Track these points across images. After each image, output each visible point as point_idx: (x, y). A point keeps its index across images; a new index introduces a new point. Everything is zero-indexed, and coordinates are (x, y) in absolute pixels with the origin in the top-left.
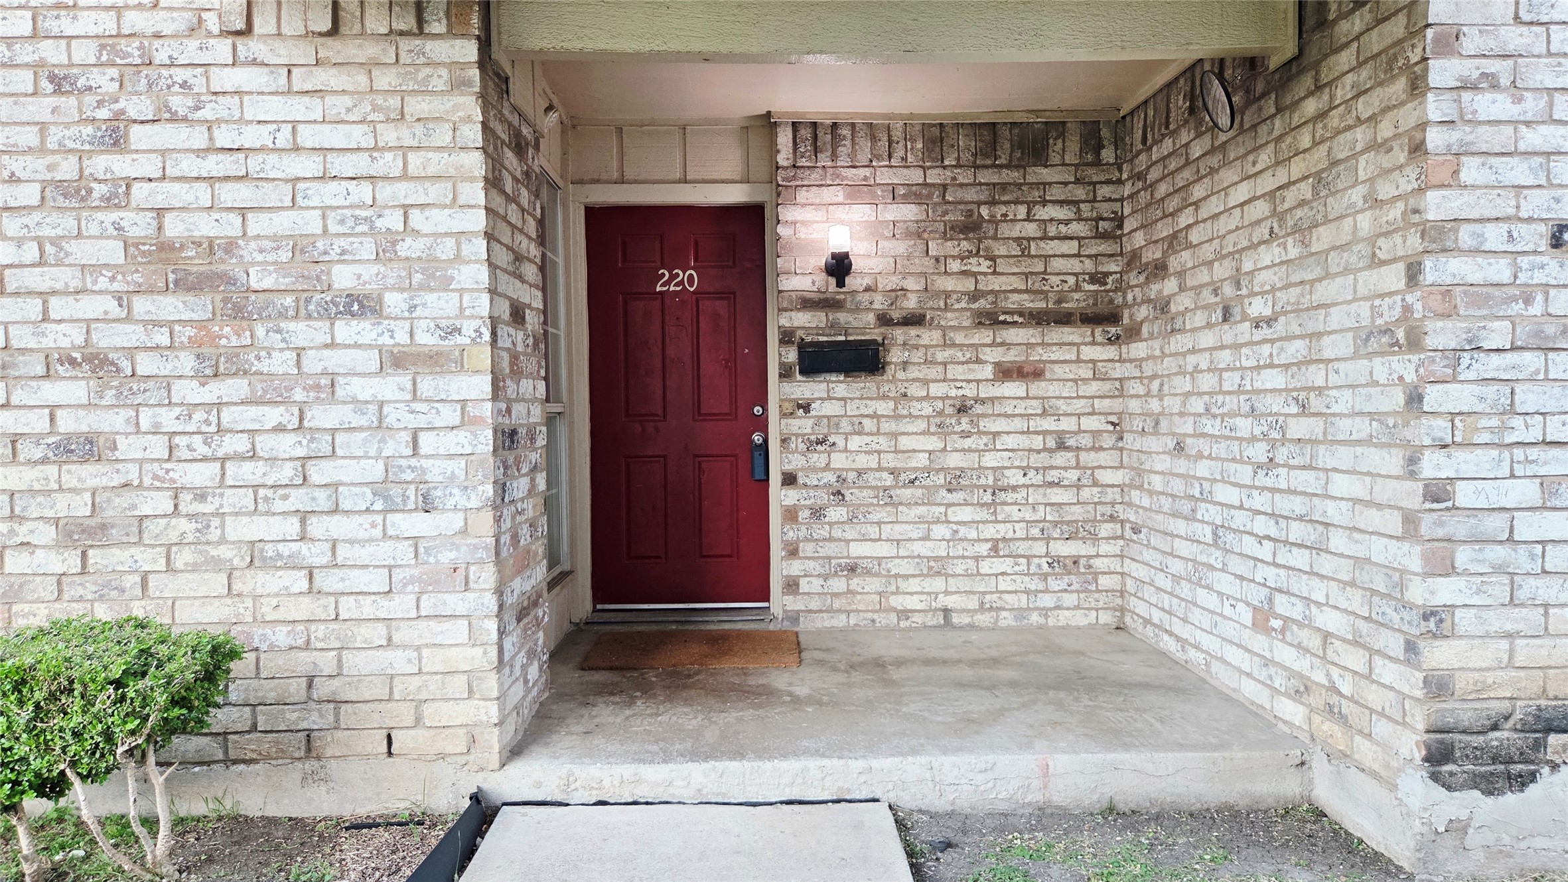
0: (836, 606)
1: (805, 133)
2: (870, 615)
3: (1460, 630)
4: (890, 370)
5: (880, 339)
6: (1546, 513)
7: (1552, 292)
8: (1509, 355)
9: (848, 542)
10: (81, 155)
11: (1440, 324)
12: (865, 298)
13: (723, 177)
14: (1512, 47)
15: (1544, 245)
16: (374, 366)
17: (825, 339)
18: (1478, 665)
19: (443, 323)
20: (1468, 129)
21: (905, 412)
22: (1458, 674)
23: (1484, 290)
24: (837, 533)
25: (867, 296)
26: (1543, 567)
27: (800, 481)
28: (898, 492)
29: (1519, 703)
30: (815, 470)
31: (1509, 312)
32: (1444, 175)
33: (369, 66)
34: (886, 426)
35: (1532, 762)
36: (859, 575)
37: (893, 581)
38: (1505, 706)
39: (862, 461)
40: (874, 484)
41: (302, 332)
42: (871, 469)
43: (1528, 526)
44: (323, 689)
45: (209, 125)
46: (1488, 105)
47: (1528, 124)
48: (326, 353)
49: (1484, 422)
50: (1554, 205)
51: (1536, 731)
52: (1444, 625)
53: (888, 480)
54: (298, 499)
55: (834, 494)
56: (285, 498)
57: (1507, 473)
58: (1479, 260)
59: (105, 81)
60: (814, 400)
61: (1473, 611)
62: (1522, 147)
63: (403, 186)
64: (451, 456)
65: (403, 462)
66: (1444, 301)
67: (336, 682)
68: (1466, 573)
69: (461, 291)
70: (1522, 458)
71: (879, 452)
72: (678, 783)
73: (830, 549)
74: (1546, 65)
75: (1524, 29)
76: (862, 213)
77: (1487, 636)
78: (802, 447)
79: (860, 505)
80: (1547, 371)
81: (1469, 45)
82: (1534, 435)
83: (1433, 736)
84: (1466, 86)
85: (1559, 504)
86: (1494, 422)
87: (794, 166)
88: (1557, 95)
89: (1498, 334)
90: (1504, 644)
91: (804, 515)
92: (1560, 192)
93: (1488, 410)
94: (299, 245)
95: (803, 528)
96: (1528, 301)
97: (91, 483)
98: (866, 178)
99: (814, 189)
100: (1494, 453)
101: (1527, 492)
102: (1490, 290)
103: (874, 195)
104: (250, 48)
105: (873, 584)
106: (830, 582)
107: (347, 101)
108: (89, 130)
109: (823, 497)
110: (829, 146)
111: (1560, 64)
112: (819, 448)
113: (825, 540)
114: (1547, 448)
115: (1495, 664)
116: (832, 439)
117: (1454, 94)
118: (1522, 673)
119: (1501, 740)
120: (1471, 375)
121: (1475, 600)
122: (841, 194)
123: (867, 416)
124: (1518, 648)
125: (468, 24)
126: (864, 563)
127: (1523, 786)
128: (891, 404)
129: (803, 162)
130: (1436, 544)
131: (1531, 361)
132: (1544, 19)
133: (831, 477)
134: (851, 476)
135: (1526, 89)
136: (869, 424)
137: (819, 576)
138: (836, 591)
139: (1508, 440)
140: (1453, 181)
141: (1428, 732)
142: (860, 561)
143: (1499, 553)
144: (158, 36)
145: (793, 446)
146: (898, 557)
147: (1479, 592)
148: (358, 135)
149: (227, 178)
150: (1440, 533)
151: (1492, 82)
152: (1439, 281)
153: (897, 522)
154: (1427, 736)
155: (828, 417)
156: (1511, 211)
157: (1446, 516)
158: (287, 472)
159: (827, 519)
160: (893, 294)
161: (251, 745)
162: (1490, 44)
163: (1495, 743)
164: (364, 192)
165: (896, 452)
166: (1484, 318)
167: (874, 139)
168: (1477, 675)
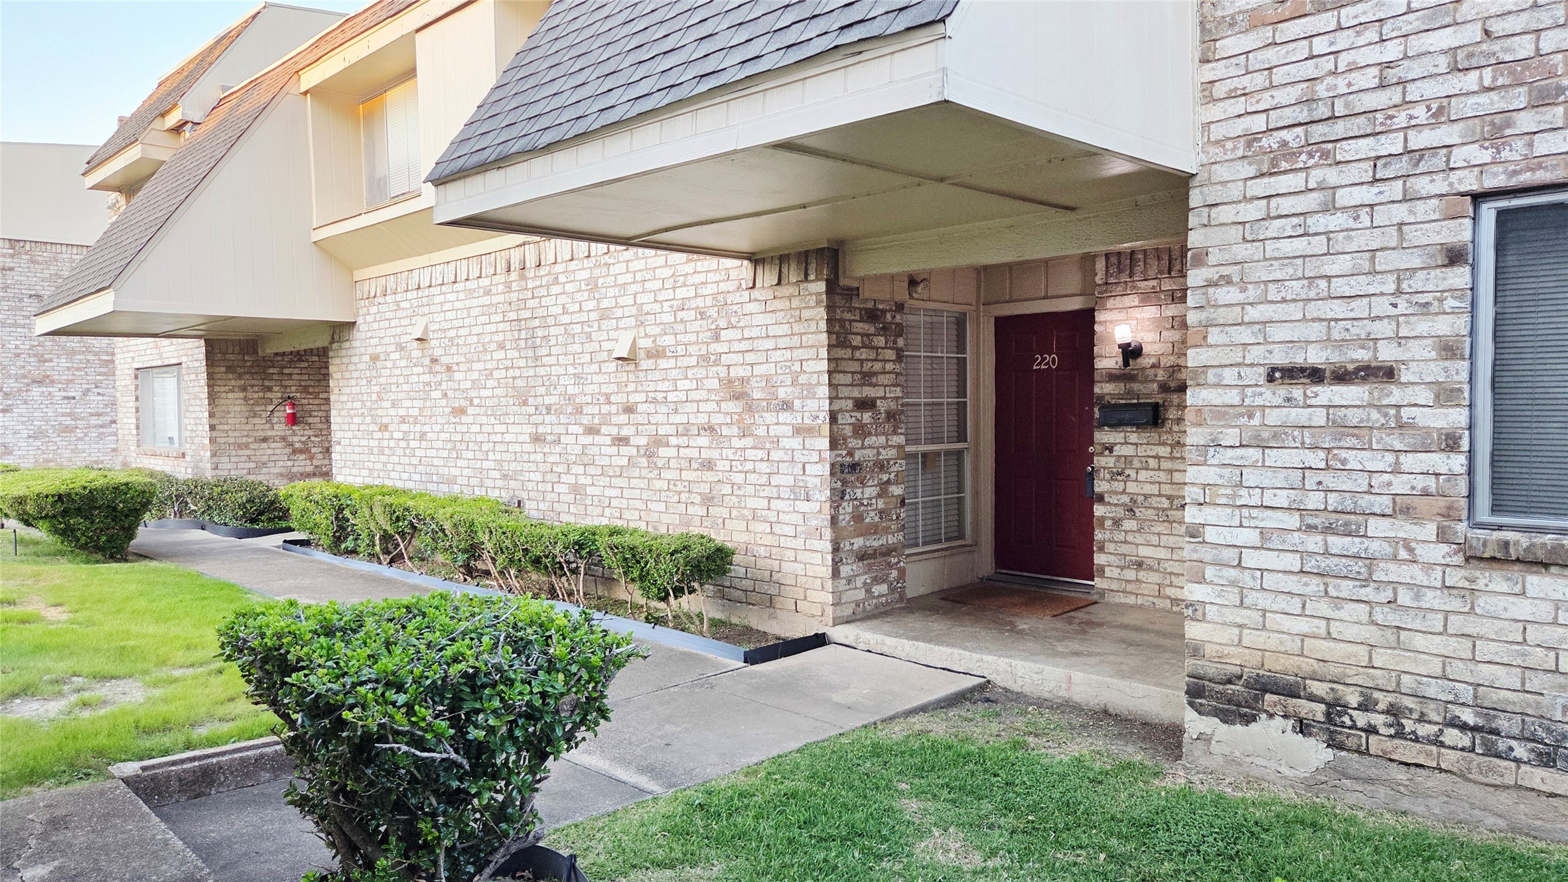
0: (1128, 589)
1: (1113, 260)
2: (1151, 599)
3: (1208, 618)
4: (1168, 424)
5: (1161, 402)
6: (1263, 551)
7: (1267, 411)
8: (1238, 450)
9: (1137, 545)
10: (708, 344)
11: (1194, 430)
12: (1151, 372)
13: (1069, 292)
14: (1240, 257)
15: (1262, 381)
16: (791, 433)
17: (1123, 402)
18: (1219, 641)
19: (813, 414)
20: (1212, 310)
21: (1178, 455)
22: (1206, 644)
23: (1223, 409)
24: (1130, 538)
25: (1152, 371)
26: (1261, 585)
27: (1107, 500)
28: (1173, 513)
29: (1246, 670)
30: (1116, 493)
31: (1238, 423)
32: (1198, 340)
33: (790, 298)
34: (1166, 465)
35: (1254, 709)
36: (1145, 570)
37: (1168, 576)
38: (1237, 670)
39: (1149, 489)
40: (1155, 505)
41: (770, 418)
42: (1154, 495)
43: (1250, 559)
44: (776, 577)
45: (742, 328)
46: (1225, 295)
47: (1251, 304)
48: (776, 427)
49: (1222, 491)
50: (1268, 355)
51: (1256, 690)
52: (1197, 613)
53: (1165, 503)
54: (768, 492)
55: (1128, 511)
56: (764, 490)
57: (1238, 524)
58: (1219, 390)
59: (713, 312)
60: (1115, 444)
61: (1217, 607)
62: (1246, 319)
63: (801, 350)
64: (816, 476)
65: (800, 478)
66: (1197, 416)
67: (779, 575)
68: (1211, 583)
69: (819, 399)
70: (1247, 515)
71: (1159, 483)
72: (900, 648)
73: (1124, 549)
74: (1262, 266)
75: (1249, 245)
76: (1151, 312)
77: (1224, 624)
78: (1108, 476)
79: (1146, 520)
80: (1264, 461)
81: (1212, 259)
82: (1255, 501)
83: (1192, 679)
84: (1211, 284)
85: (1272, 547)
86: (1229, 491)
87: (1106, 283)
88: (1270, 285)
89: (1231, 436)
90: (1236, 631)
91: (1108, 523)
92: (1272, 347)
93: (1226, 484)
94: (768, 378)
95: (1108, 532)
96: (1251, 416)
97: (710, 479)
98: (1154, 287)
99: (1118, 298)
100: (1229, 510)
101: (1249, 536)
102: (1227, 409)
103: (1159, 299)
104: (756, 294)
105: (1154, 578)
106: (1125, 572)
107: (782, 314)
108: (709, 334)
109: (1120, 512)
110: (1128, 267)
111: (1272, 265)
112: (1119, 478)
113: (1122, 542)
114: (1264, 510)
115: (1230, 642)
116: (1127, 472)
117: (1204, 290)
118: (1247, 651)
119: (1234, 691)
120: (1215, 462)
121: (1218, 601)
122: (1136, 300)
123: (1152, 457)
124: (1244, 635)
125: (823, 274)
126: (1148, 561)
127: (1247, 723)
128: (1169, 449)
129: (1112, 280)
130: (1194, 563)
131: (1253, 454)
132: (1261, 237)
133: (1125, 499)
134: (1141, 499)
135: (1250, 283)
136: (1153, 463)
137: (1117, 567)
138: (1128, 578)
139: (1239, 503)
140: (1203, 342)
141: (1188, 676)
142: (1145, 560)
143: (1232, 573)
144: (728, 292)
145: (1102, 475)
146: (1172, 560)
147: (1219, 596)
148: (785, 329)
149: (747, 351)
150: (1195, 557)
151: (1228, 280)
152: (1195, 404)
153: (1172, 534)
154: (1187, 679)
155: (1125, 457)
156: (1240, 360)
157: (1199, 547)
158: (764, 480)
159: (1123, 528)
160: (1171, 369)
161: (753, 597)
162: (1227, 257)
163: (1230, 692)
164: (788, 354)
165: (1172, 483)
166: (1223, 426)
167: (1159, 258)
168: (1218, 647)
